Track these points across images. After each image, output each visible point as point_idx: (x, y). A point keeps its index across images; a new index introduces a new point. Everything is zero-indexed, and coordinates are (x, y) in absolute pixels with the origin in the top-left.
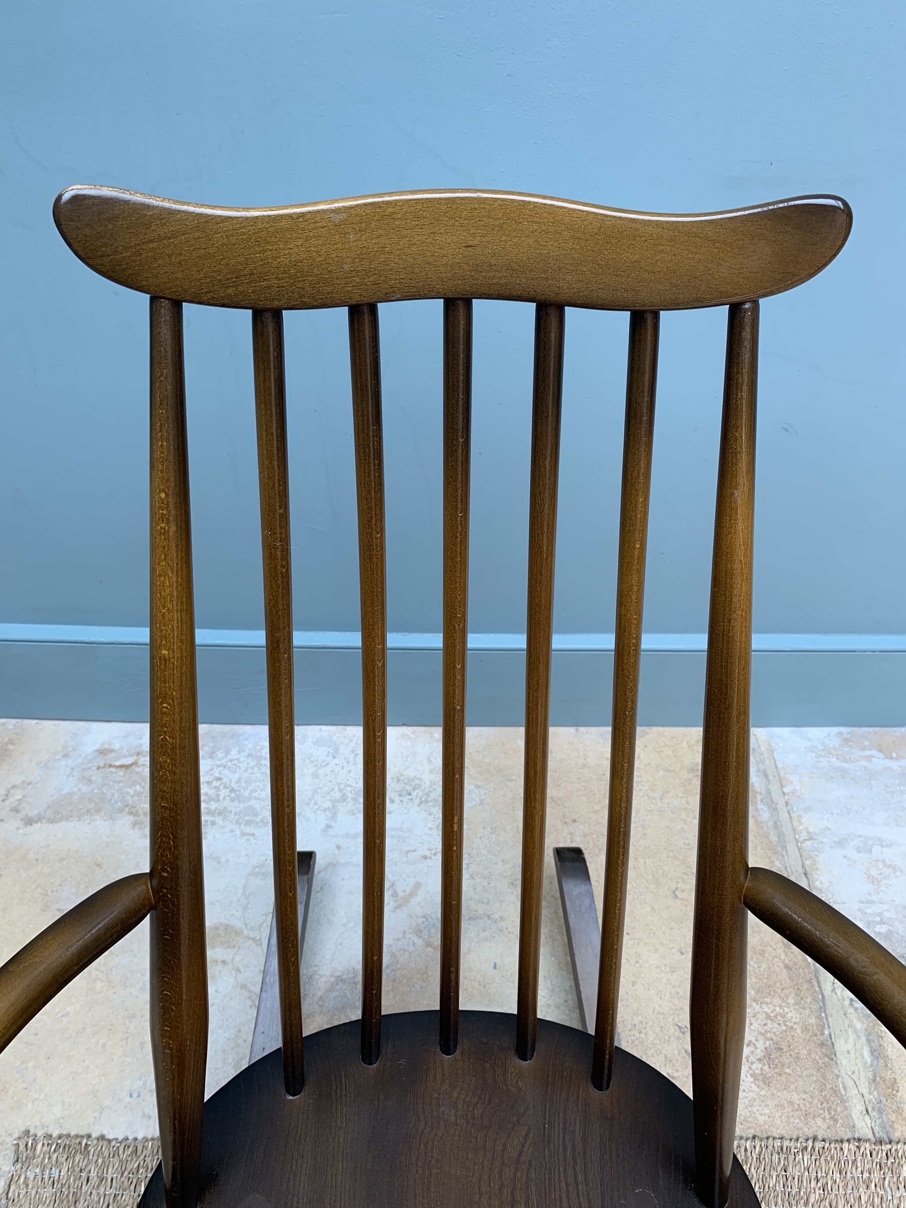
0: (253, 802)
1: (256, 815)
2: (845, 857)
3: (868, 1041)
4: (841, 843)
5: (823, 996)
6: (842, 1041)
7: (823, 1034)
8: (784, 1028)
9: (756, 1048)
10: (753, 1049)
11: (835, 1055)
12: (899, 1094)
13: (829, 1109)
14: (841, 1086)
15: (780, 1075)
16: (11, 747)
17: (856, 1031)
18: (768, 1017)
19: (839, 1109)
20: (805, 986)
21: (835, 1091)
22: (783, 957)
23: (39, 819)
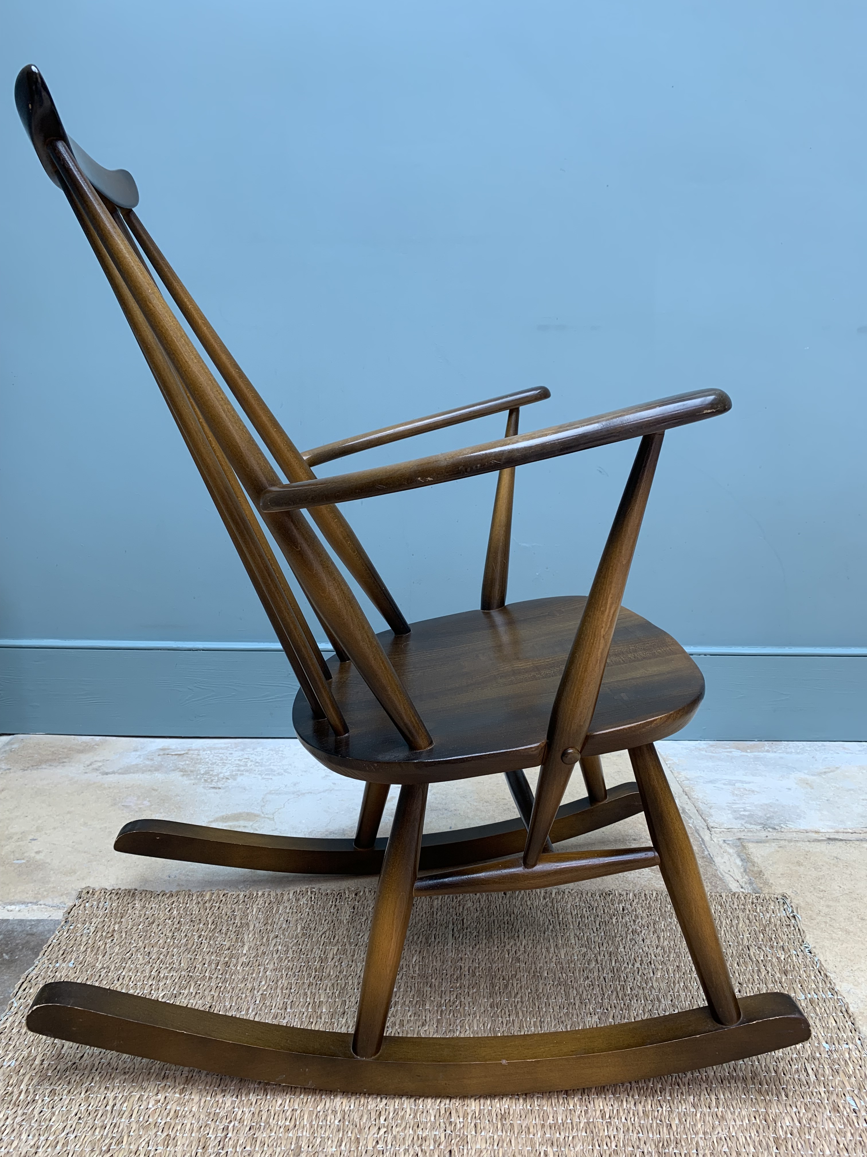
0: (272, 767)
1: (274, 771)
2: (715, 787)
3: (739, 856)
4: (711, 782)
5: (702, 839)
6: (719, 858)
11: (714, 862)
12: (764, 877)
14: (719, 873)
16: (96, 747)
17: (729, 854)
19: (718, 883)
21: (715, 876)
23: (114, 773)
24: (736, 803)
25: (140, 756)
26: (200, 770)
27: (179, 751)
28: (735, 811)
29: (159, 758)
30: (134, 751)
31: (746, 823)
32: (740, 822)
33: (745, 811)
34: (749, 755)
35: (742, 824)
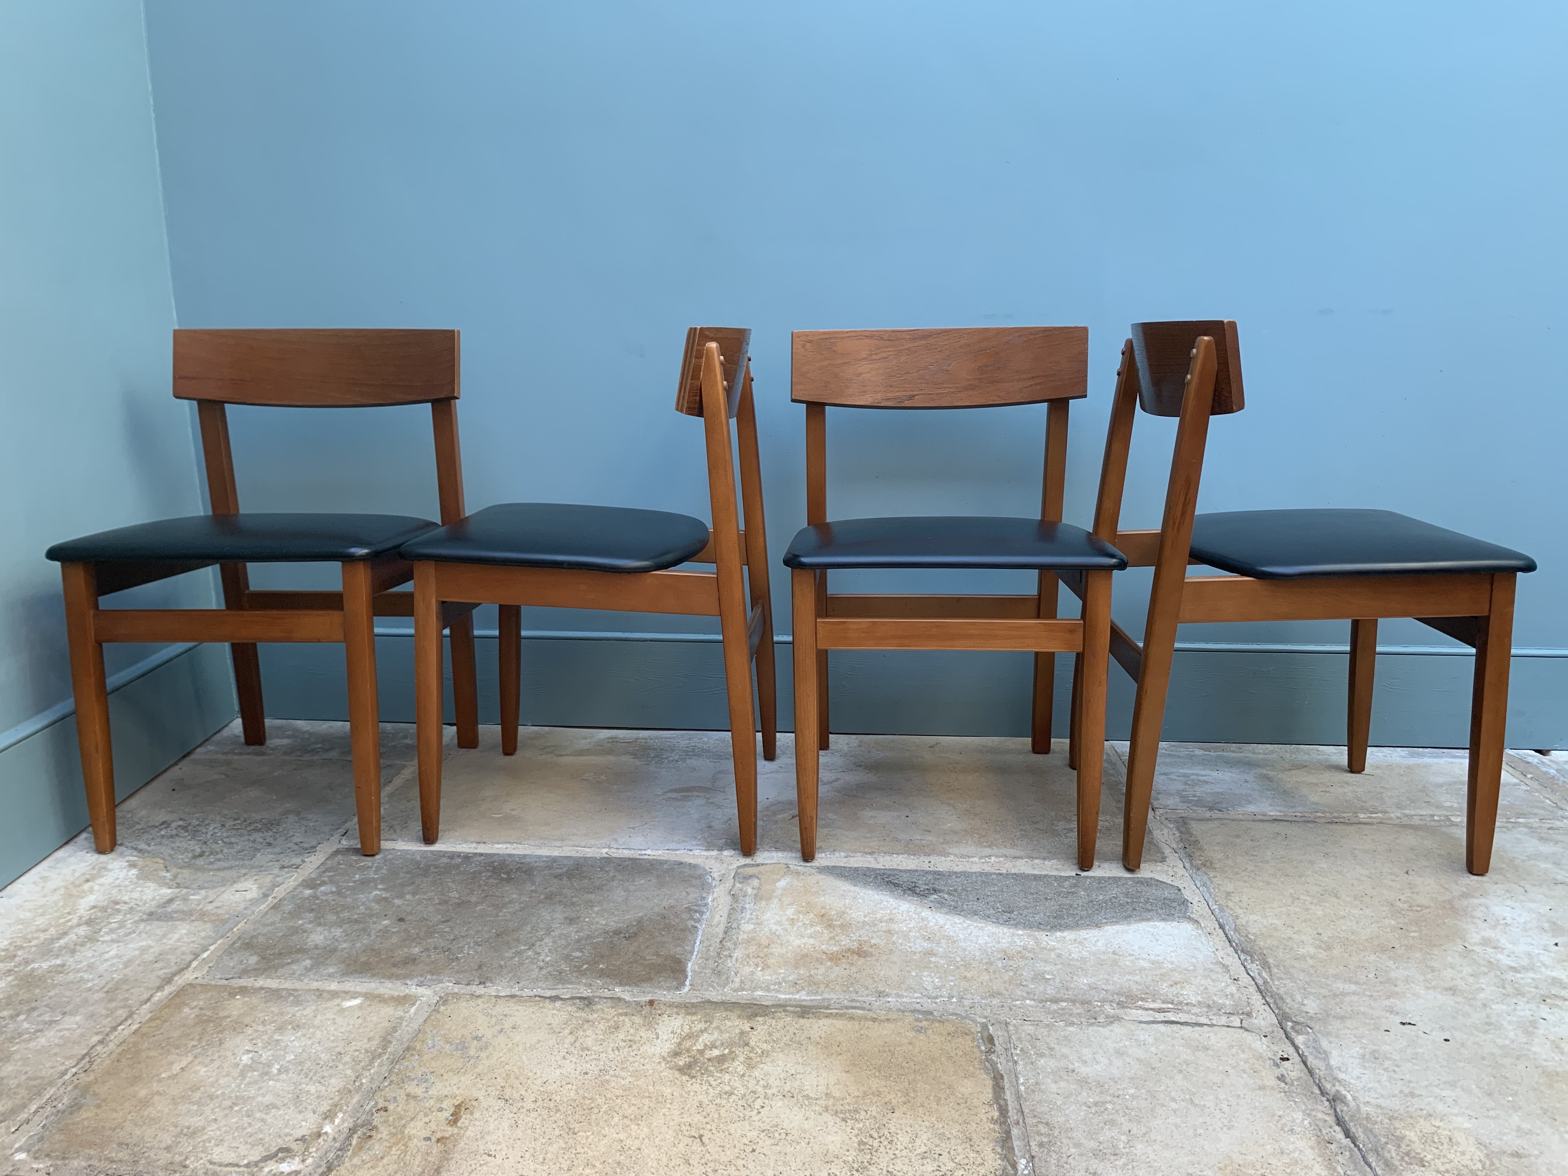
3: (1178, 829)
17: (1169, 828)
23: (569, 755)
24: (1186, 791)
25: (590, 742)
26: (650, 754)
27: (627, 740)
28: (1184, 797)
29: (609, 745)
30: (583, 738)
31: (1192, 805)
32: (1187, 805)
33: (1194, 796)
34: (1211, 754)
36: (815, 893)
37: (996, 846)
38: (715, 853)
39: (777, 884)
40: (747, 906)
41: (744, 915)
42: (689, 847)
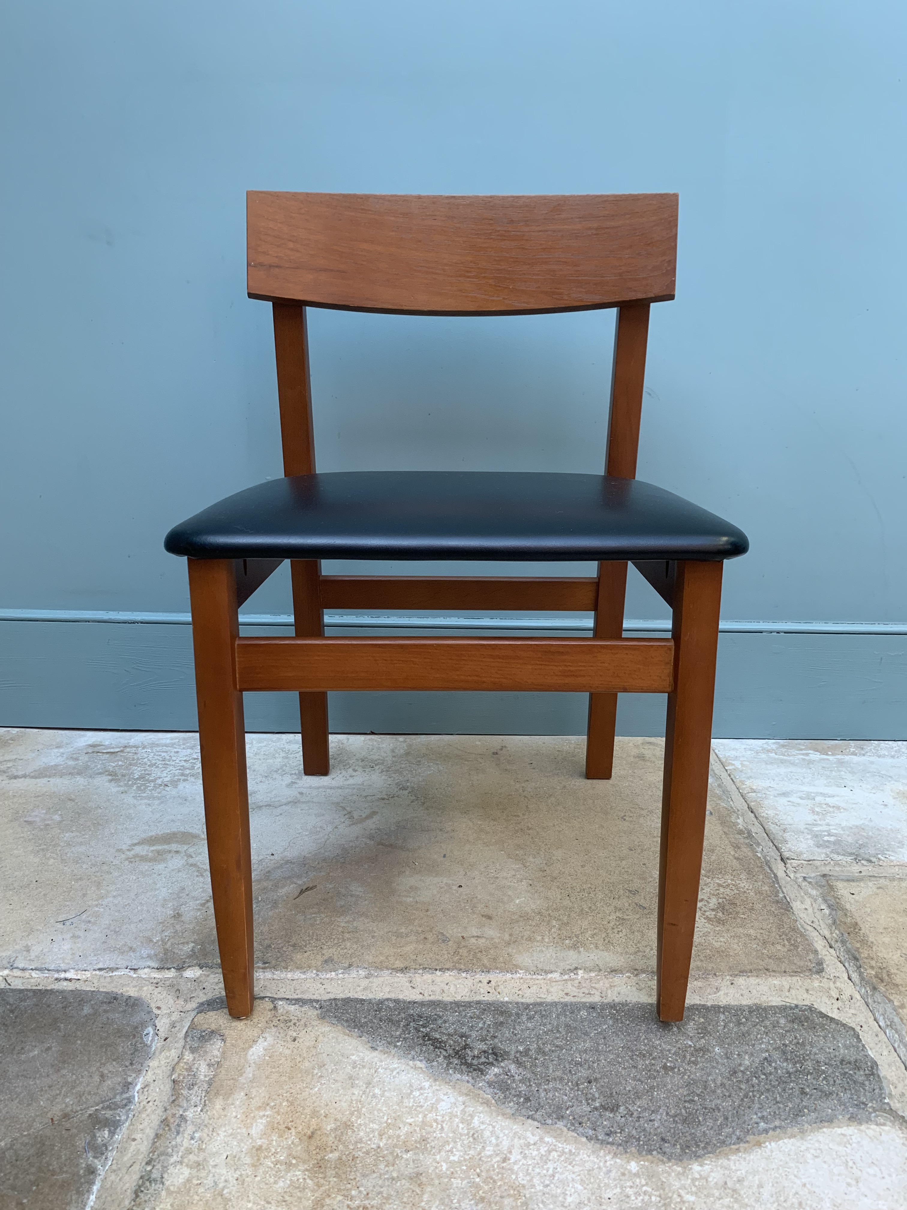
2: (789, 801)
3: (825, 900)
4: (784, 794)
5: (776, 876)
7: (777, 896)
8: (736, 891)
9: (708, 902)
10: (706, 903)
11: (792, 908)
12: (861, 932)
13: (789, 940)
14: (799, 926)
15: (734, 918)
17: (811, 896)
18: (719, 885)
19: (799, 940)
20: (756, 870)
21: (794, 929)
22: (732, 853)
24: (817, 825)
25: (63, 754)
26: (134, 774)
27: (113, 748)
28: (817, 836)
29: (86, 758)
30: (57, 747)
31: (832, 852)
32: (824, 851)
33: (829, 835)
34: (831, 758)
35: (827, 854)
36: (307, 1072)
37: (584, 945)
38: (172, 974)
39: (250, 1053)
40: (189, 1114)
41: (179, 1139)
42: (134, 964)
